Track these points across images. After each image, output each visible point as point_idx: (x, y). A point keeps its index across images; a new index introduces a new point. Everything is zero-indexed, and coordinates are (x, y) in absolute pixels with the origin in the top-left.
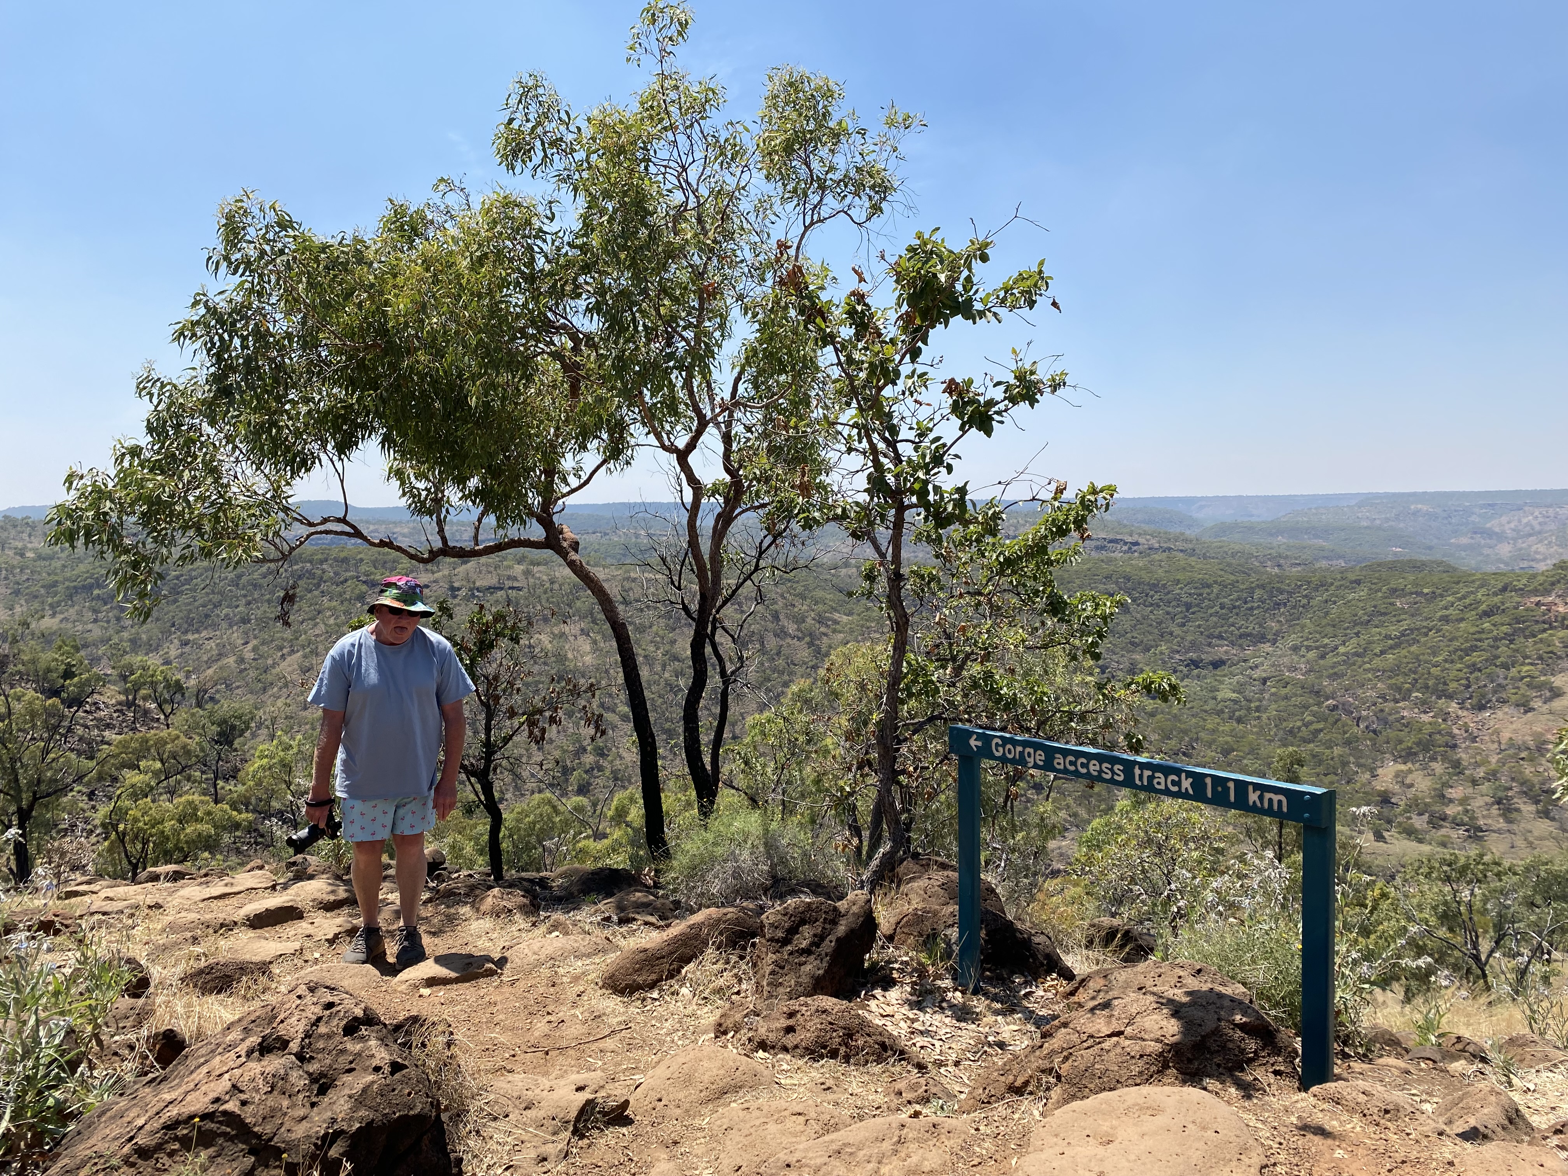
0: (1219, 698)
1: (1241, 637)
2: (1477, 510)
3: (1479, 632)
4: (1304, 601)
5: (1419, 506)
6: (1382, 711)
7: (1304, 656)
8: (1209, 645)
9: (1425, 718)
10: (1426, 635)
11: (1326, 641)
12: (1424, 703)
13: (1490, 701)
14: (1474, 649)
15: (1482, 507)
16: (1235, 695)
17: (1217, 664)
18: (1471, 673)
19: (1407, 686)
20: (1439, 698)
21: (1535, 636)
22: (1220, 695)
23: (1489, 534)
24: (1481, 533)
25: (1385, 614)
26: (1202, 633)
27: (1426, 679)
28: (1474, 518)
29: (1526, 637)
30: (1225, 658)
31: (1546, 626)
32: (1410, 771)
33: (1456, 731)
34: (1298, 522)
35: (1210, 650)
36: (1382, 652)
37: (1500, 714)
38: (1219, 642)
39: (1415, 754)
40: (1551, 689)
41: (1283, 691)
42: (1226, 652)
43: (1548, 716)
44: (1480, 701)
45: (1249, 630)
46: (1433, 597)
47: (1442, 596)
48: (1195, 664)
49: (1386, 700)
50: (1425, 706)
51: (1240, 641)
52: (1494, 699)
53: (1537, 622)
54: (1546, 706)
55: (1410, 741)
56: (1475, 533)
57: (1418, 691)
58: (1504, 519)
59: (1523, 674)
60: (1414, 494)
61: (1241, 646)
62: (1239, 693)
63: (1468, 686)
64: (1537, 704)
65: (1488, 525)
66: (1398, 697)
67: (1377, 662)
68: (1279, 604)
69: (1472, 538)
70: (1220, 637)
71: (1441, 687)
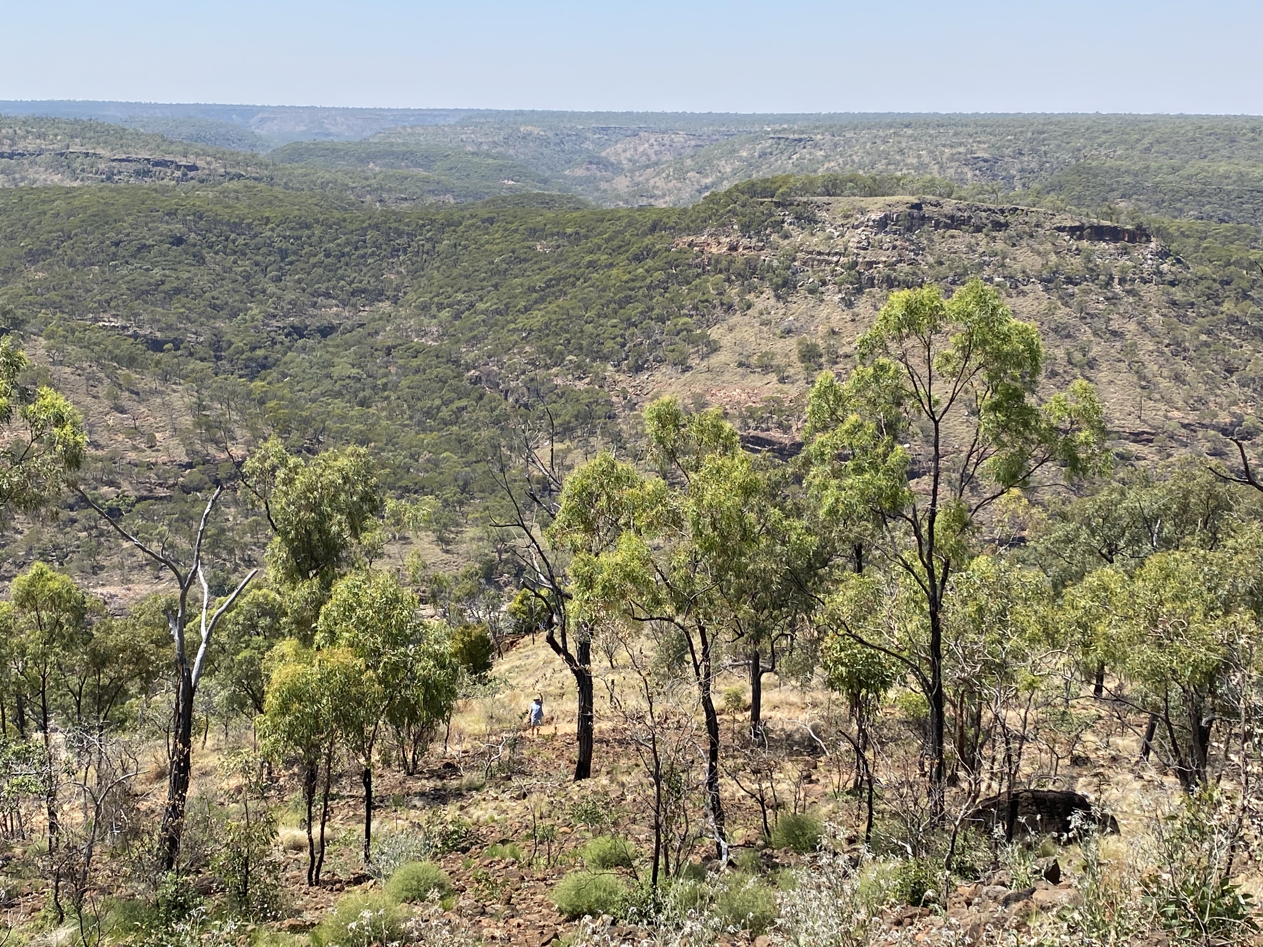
0: (335, 376)
1: (353, 294)
2: (589, 135)
3: (633, 280)
4: (428, 246)
5: (529, 128)
6: (532, 380)
7: (434, 317)
8: (314, 305)
9: (581, 385)
10: (574, 285)
11: (460, 296)
12: (579, 367)
13: (647, 361)
14: (628, 300)
15: (595, 131)
16: (355, 371)
17: (326, 331)
18: (625, 329)
19: (559, 347)
20: (594, 360)
21: (688, 283)
22: (336, 372)
23: (603, 164)
24: (598, 163)
25: (526, 260)
26: (304, 290)
27: (579, 338)
28: (587, 145)
29: (679, 284)
30: (335, 322)
31: (700, 271)
32: (569, 450)
33: (614, 399)
34: (392, 145)
35: (316, 312)
36: (527, 309)
37: (658, 376)
38: (325, 302)
39: (572, 430)
40: (708, 344)
41: (415, 363)
42: (337, 315)
43: (705, 375)
44: (637, 361)
45: (362, 286)
46: (576, 238)
47: (586, 237)
48: (298, 332)
49: (537, 367)
50: (580, 371)
51: (353, 300)
52: (651, 358)
53: (690, 266)
54: (705, 363)
55: (567, 412)
56: (591, 163)
57: (571, 353)
58: (620, 147)
59: (678, 327)
60: (521, 113)
61: (354, 306)
62: (360, 367)
63: (623, 345)
64: (694, 361)
65: (603, 154)
66: (549, 361)
67: (522, 321)
68: (398, 250)
69: (588, 169)
70: (327, 295)
71: (595, 347)
